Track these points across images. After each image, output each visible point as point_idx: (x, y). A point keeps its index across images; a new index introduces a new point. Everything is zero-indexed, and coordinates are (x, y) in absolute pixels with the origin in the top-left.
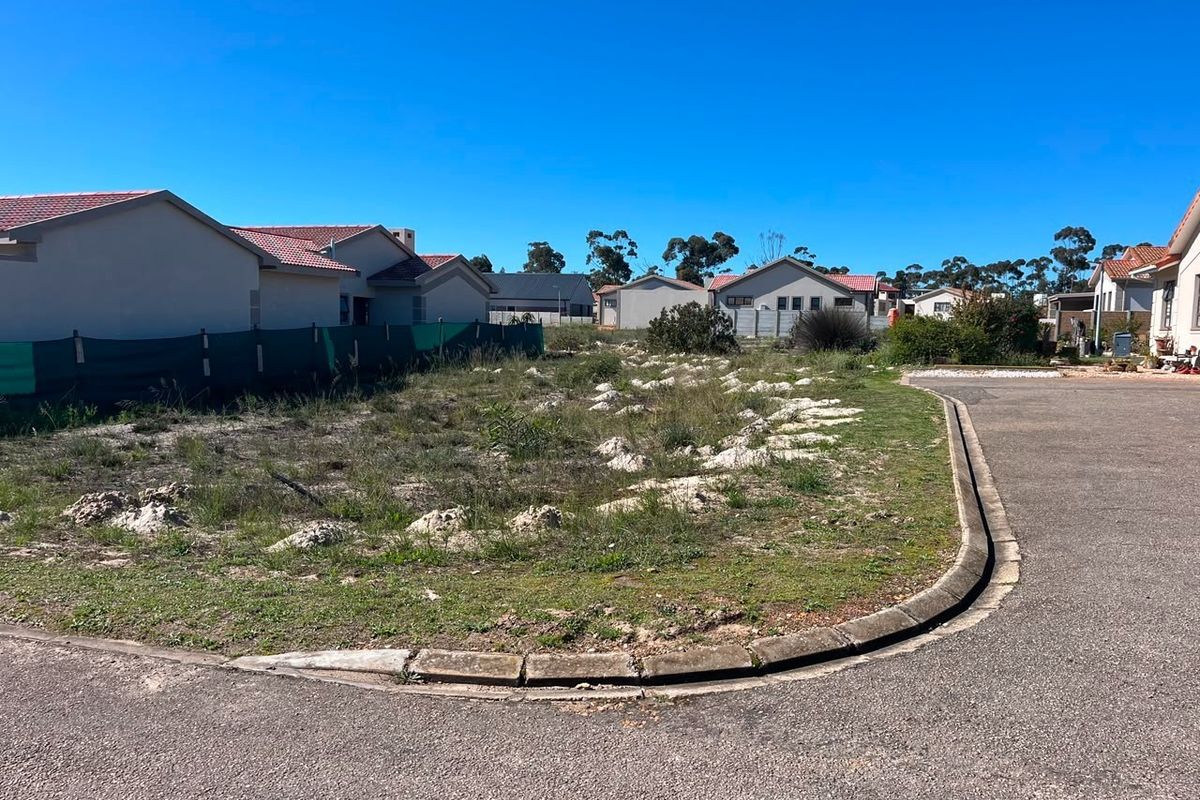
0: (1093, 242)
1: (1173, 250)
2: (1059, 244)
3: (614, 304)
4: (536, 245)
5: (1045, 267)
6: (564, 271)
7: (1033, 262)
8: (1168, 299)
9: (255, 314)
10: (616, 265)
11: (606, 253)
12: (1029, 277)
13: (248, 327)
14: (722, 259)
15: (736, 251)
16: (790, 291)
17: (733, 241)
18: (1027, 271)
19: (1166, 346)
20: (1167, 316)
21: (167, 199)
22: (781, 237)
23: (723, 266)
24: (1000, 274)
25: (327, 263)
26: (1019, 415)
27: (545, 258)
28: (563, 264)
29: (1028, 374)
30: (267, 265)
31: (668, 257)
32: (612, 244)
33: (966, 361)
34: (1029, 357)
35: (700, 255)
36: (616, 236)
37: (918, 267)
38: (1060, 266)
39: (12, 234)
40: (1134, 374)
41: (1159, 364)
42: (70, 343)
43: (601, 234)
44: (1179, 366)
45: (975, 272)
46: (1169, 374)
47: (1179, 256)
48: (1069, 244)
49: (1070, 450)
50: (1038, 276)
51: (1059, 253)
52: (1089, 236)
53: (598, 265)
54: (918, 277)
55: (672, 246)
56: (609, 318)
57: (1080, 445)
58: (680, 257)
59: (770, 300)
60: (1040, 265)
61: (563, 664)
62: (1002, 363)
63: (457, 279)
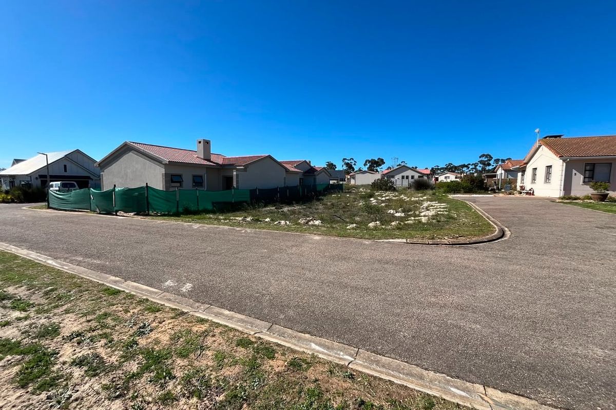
0: (492, 158)
1: (524, 162)
2: (481, 159)
3: (354, 178)
4: (328, 162)
5: (477, 165)
6: (336, 169)
7: (472, 165)
8: (523, 175)
9: (285, 183)
10: (350, 167)
11: (347, 164)
12: (472, 169)
13: (283, 186)
14: (380, 165)
15: (384, 163)
16: (405, 174)
17: (383, 160)
18: (471, 167)
19: (522, 188)
20: (522, 180)
21: (270, 157)
23: (380, 167)
24: (462, 168)
25: (296, 170)
26: (489, 205)
27: (331, 166)
28: (336, 168)
29: (485, 196)
30: (287, 170)
31: (365, 165)
32: (349, 162)
33: (466, 192)
34: (483, 191)
35: (374, 165)
36: (350, 160)
37: (438, 166)
38: (481, 165)
39: (244, 166)
40: (513, 196)
41: (521, 193)
42: (256, 190)
43: (346, 159)
44: (527, 193)
45: (456, 168)
46: (524, 195)
47: (527, 163)
48: (484, 159)
49: (508, 212)
50: (475, 168)
51: (481, 162)
52: (490, 156)
53: (345, 168)
54: (438, 169)
55: (366, 162)
56: (353, 182)
57: (510, 211)
58: (369, 165)
59: (399, 176)
60: (476, 165)
61: (435, 242)
62: (475, 193)
63: (323, 173)
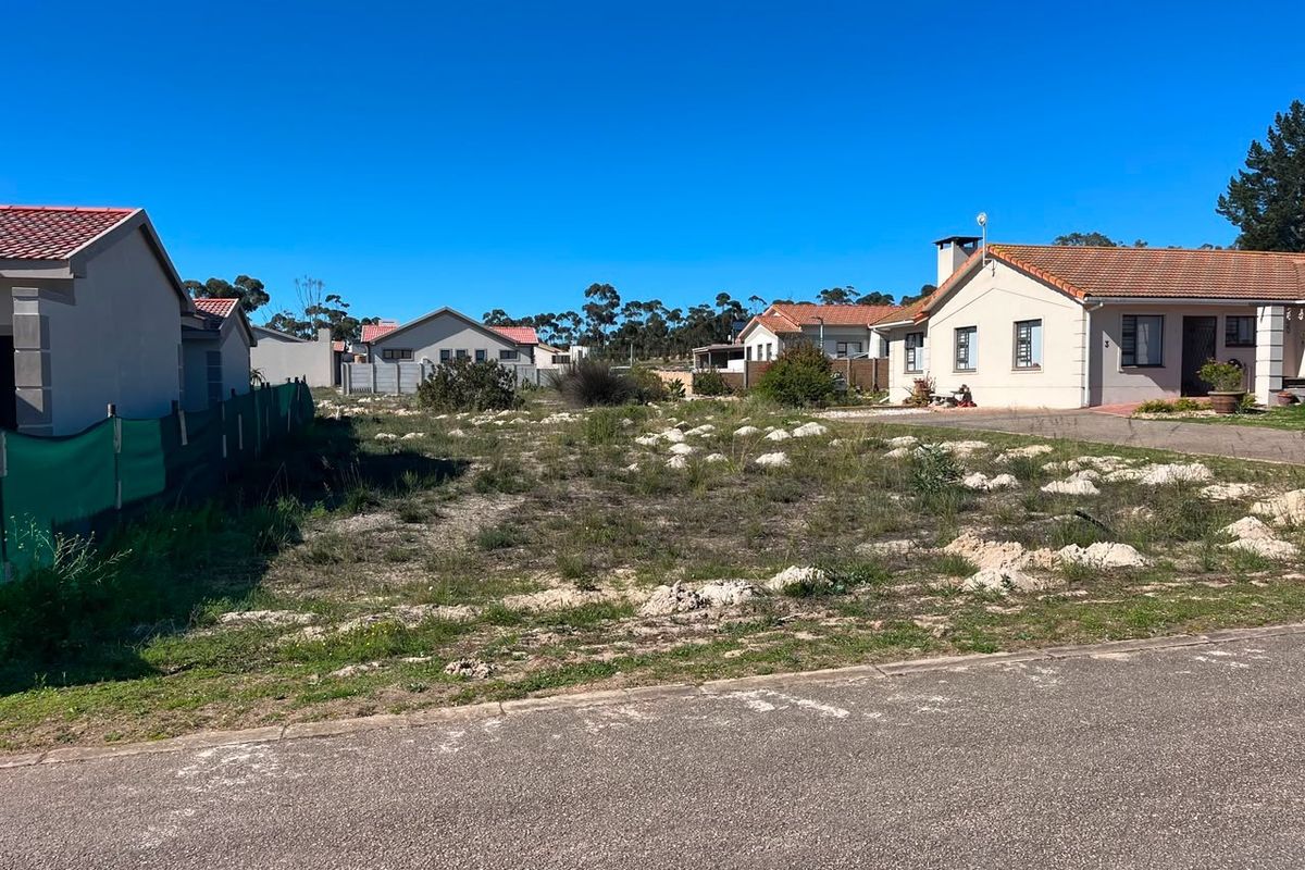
0: (618, 298)
2: (589, 300)
16: (453, 343)
17: (263, 287)
19: (926, 386)
22: (320, 283)
39: (72, 266)
47: (929, 314)
48: (596, 299)
51: (590, 309)
52: (614, 292)
59: (431, 353)
63: (235, 329)
